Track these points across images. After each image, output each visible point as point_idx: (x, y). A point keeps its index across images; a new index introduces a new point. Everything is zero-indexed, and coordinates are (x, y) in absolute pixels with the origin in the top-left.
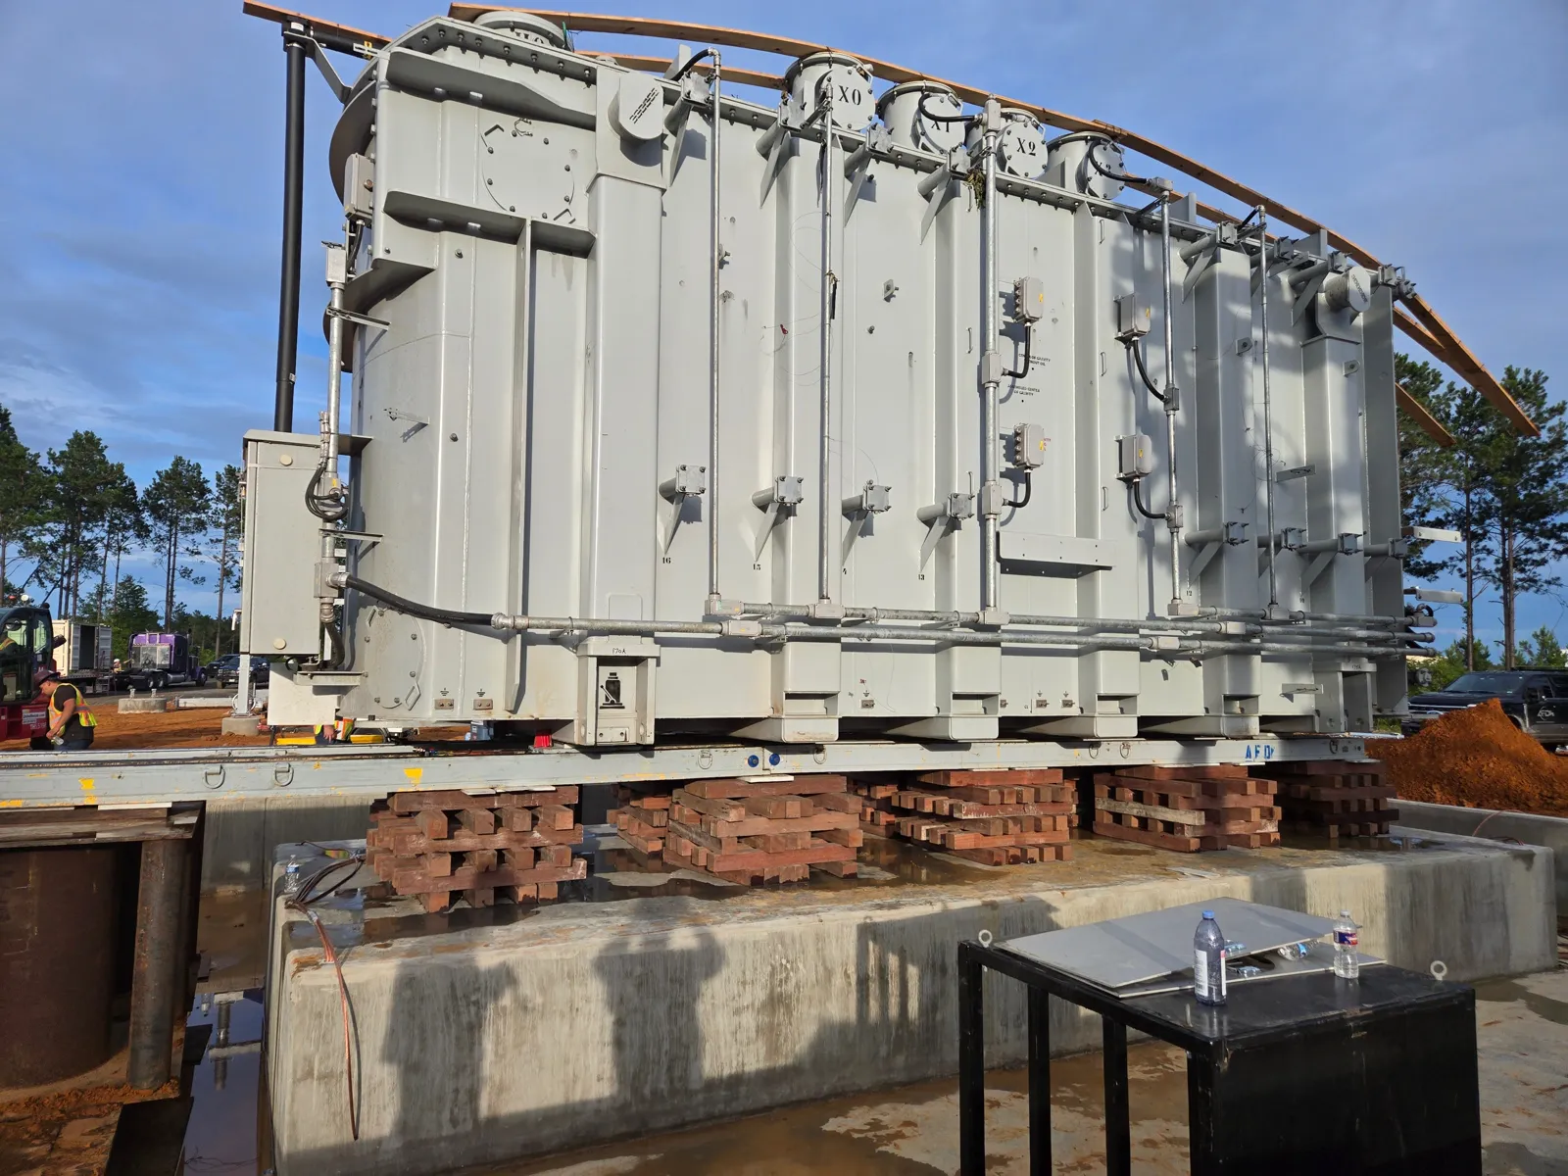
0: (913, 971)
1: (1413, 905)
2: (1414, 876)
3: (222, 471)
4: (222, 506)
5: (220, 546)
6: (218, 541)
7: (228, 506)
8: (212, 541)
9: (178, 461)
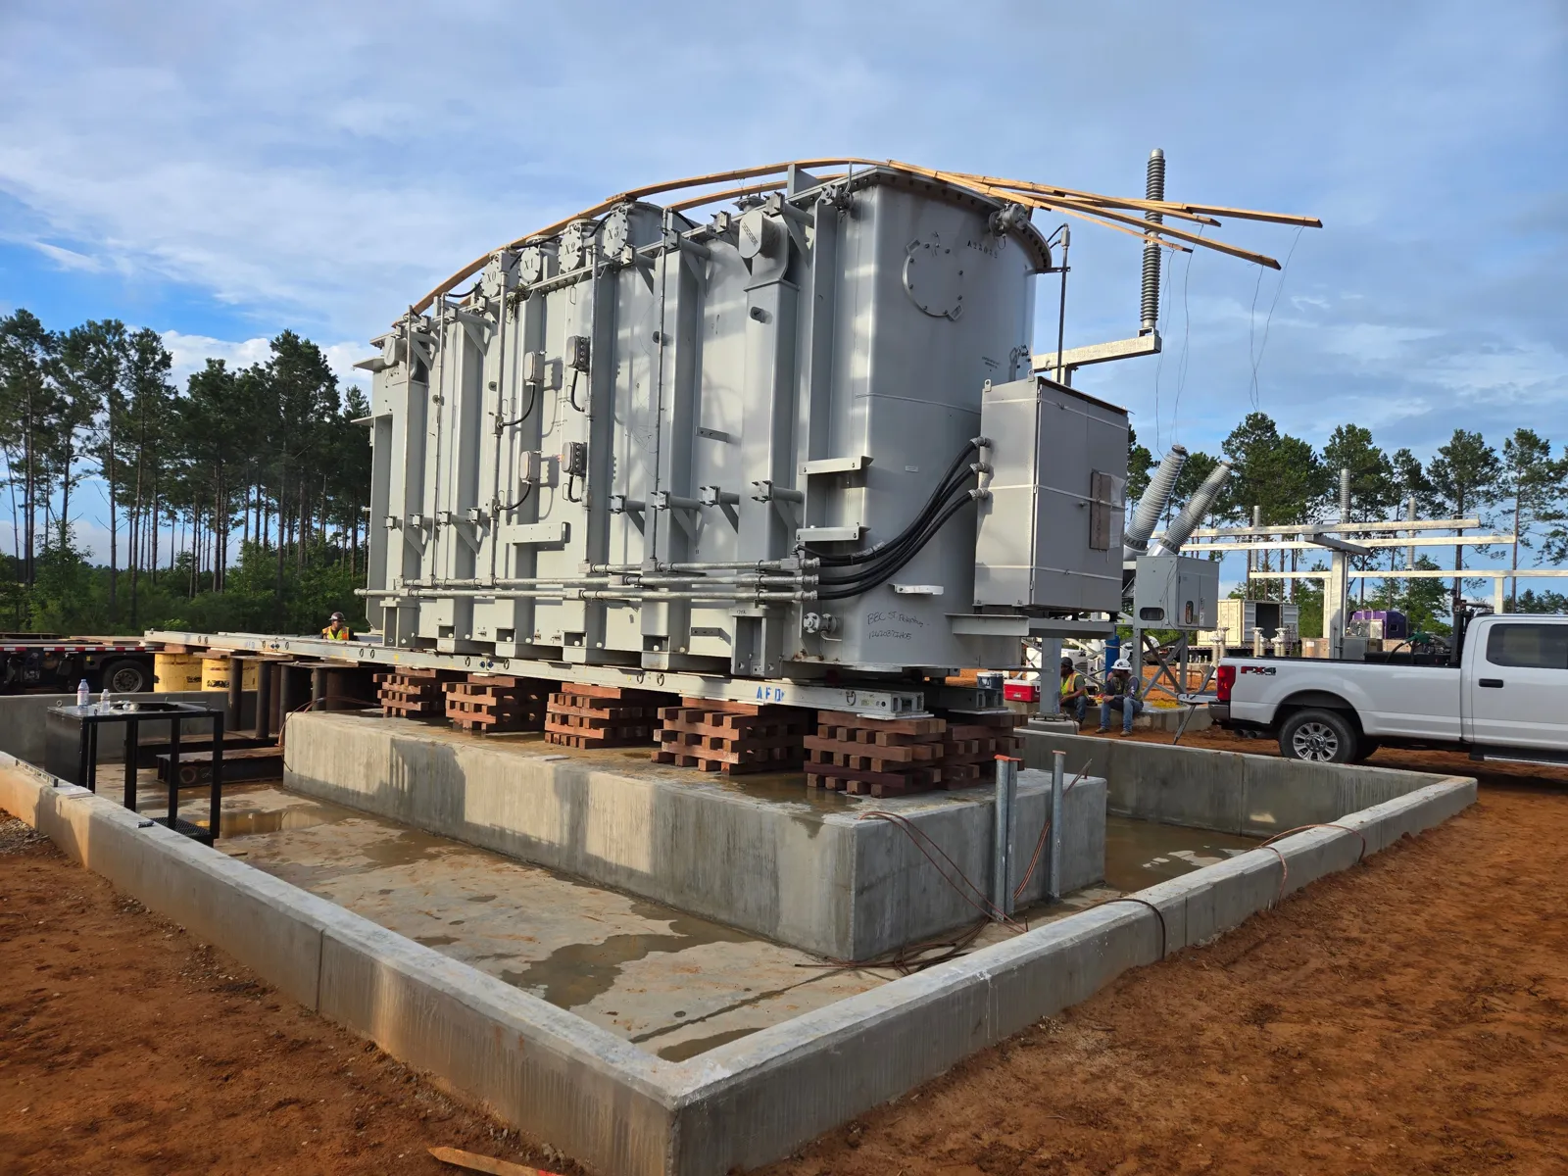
0: (406, 767)
1: (674, 827)
2: (677, 801)
3: (1513, 438)
4: (1514, 474)
5: (1513, 516)
6: (1511, 511)
7: (1520, 473)
8: (1504, 512)
9: (1459, 435)
